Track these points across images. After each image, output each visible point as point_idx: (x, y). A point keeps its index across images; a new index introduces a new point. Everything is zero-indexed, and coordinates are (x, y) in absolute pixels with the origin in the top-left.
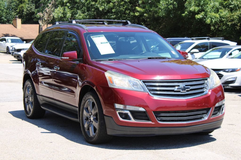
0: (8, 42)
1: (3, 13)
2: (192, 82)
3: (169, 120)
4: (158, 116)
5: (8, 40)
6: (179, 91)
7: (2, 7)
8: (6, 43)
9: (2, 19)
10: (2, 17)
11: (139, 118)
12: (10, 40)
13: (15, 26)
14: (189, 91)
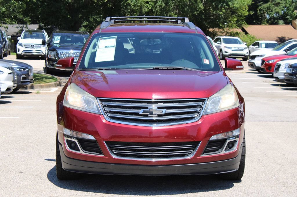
0: (261, 47)
1: (289, 11)
2: (173, 103)
3: (129, 154)
4: (114, 148)
5: (262, 44)
6: (147, 115)
7: (288, 3)
8: (259, 49)
9: (288, 19)
10: (287, 16)
11: (88, 149)
12: (264, 44)
13: (294, 27)
14: (163, 116)
